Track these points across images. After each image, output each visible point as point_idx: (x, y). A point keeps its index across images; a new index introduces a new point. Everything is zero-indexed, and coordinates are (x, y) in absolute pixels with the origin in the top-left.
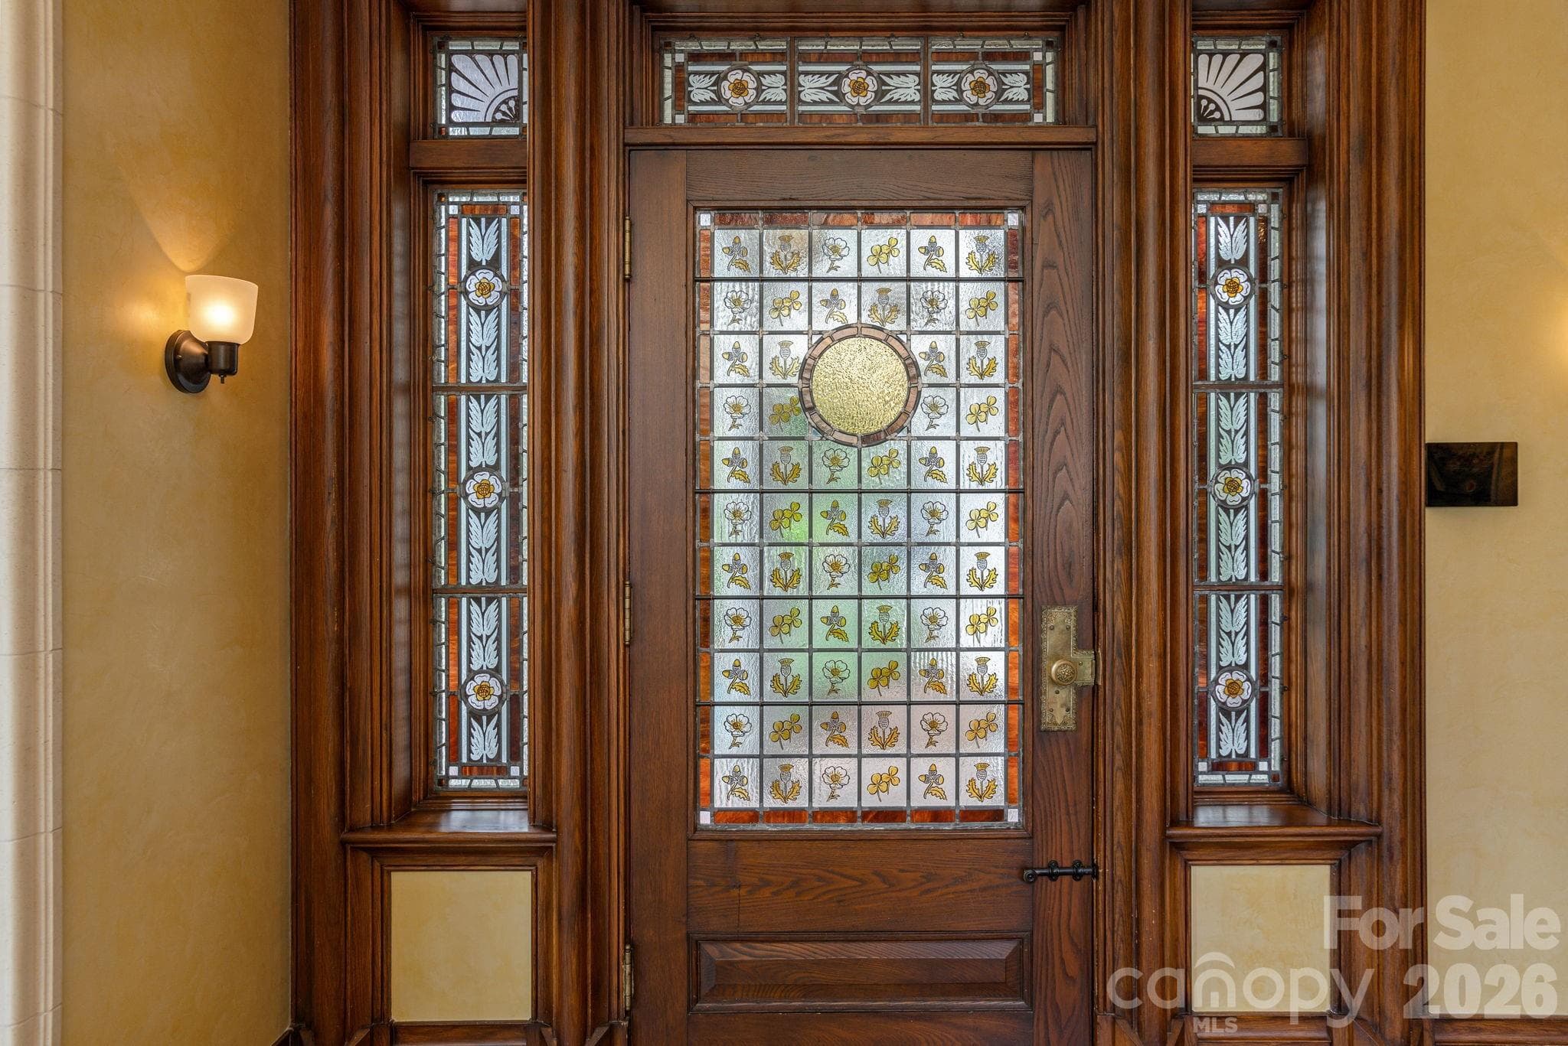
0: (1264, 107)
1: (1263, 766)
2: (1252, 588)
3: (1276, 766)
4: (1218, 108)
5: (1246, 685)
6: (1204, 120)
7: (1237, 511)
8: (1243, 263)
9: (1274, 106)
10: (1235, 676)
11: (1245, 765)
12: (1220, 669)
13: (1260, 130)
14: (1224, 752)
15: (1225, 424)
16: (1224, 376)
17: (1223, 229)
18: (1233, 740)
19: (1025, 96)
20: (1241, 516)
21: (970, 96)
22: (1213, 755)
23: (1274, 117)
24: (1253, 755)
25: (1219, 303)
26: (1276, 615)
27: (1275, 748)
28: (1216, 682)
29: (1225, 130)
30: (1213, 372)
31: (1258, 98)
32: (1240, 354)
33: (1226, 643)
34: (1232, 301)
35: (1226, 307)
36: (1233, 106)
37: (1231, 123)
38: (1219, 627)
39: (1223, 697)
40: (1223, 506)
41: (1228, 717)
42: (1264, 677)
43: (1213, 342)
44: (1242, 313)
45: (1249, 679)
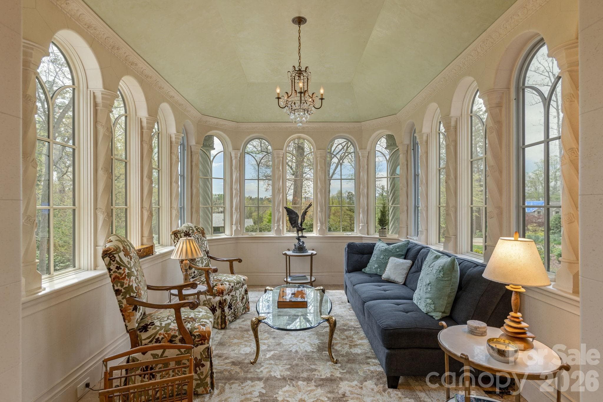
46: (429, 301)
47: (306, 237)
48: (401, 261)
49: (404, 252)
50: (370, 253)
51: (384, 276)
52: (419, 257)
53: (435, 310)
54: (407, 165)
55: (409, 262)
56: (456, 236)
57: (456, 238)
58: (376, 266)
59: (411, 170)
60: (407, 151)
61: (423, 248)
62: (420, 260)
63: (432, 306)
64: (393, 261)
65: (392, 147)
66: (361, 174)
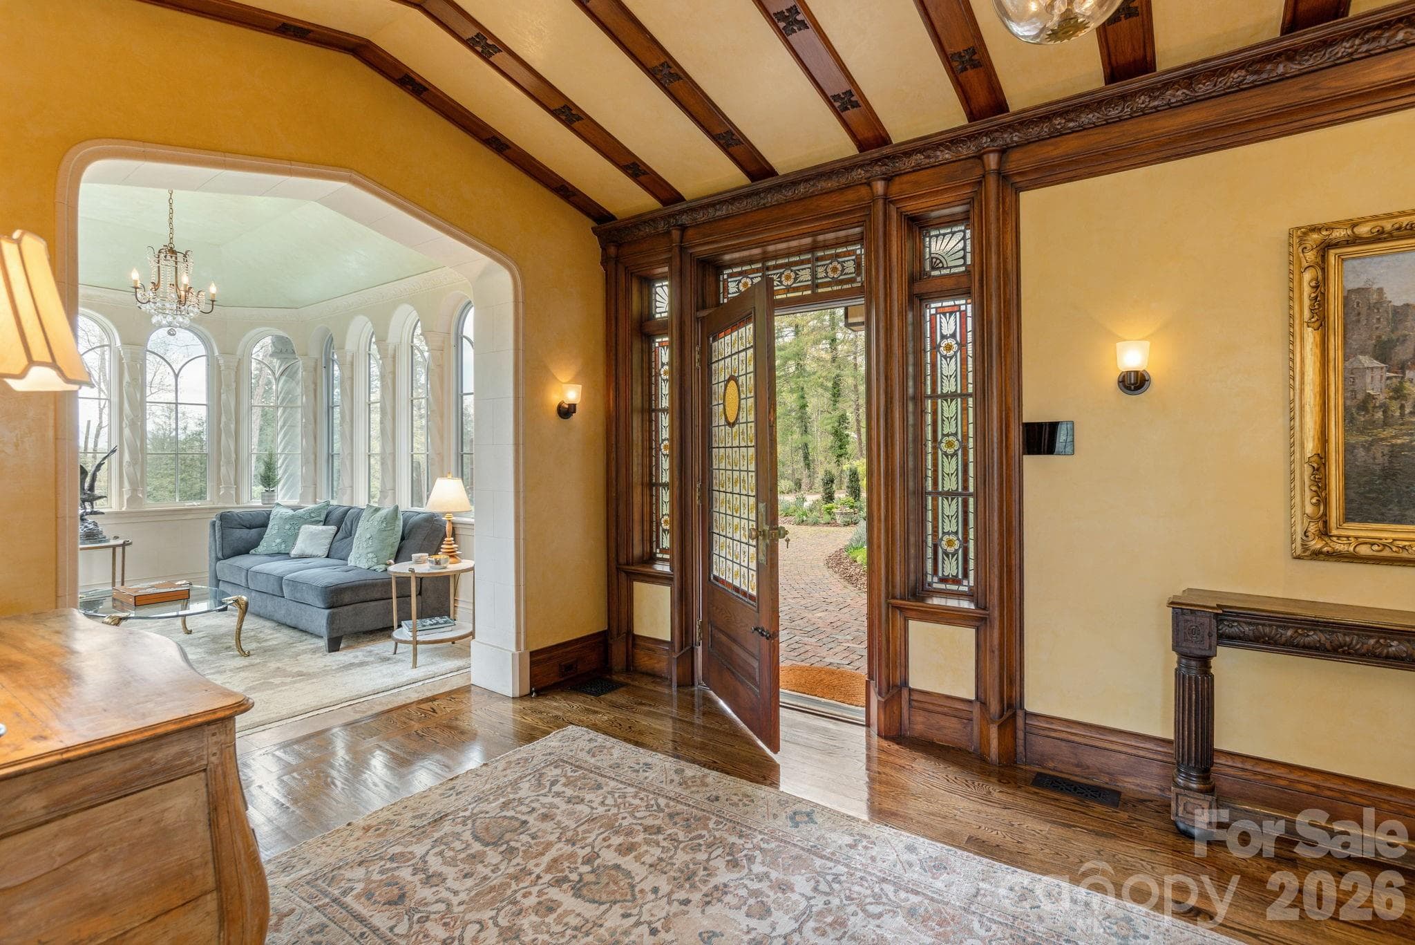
0: (964, 257)
1: (965, 582)
2: (960, 494)
3: (972, 583)
4: (941, 262)
5: (957, 542)
6: (933, 268)
7: (952, 456)
8: (953, 336)
9: (969, 256)
10: (951, 537)
11: (956, 581)
12: (943, 533)
13: (963, 269)
14: (946, 574)
15: (946, 414)
16: (944, 392)
17: (944, 320)
18: (951, 568)
19: (853, 270)
20: (954, 459)
21: (831, 275)
22: (940, 575)
23: (969, 262)
24: (960, 577)
25: (942, 356)
26: (971, 508)
27: (971, 574)
28: (942, 539)
29: (944, 272)
30: (939, 389)
31: (962, 253)
32: (953, 380)
33: (947, 521)
34: (948, 354)
35: (945, 357)
36: (948, 260)
37: (947, 268)
38: (943, 513)
39: (945, 547)
40: (945, 454)
41: (948, 557)
42: (966, 540)
43: (939, 375)
44: (953, 360)
45: (958, 539)
46: (370, 555)
47: (103, 513)
48: (321, 527)
49: (323, 517)
50: (264, 525)
51: (294, 553)
52: (347, 520)
53: (378, 563)
54: (315, 391)
55: (333, 529)
56: (394, 489)
57: (394, 493)
58: (278, 541)
59: (322, 398)
60: (315, 369)
61: (351, 508)
62: (349, 524)
63: (375, 560)
64: (307, 529)
65: (285, 356)
66: (223, 397)
